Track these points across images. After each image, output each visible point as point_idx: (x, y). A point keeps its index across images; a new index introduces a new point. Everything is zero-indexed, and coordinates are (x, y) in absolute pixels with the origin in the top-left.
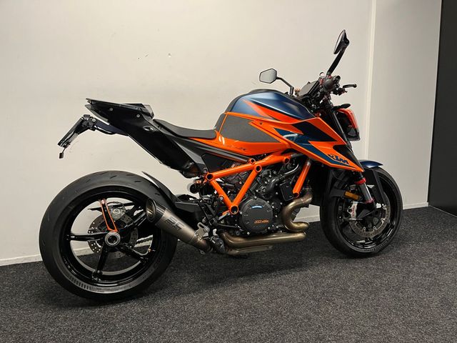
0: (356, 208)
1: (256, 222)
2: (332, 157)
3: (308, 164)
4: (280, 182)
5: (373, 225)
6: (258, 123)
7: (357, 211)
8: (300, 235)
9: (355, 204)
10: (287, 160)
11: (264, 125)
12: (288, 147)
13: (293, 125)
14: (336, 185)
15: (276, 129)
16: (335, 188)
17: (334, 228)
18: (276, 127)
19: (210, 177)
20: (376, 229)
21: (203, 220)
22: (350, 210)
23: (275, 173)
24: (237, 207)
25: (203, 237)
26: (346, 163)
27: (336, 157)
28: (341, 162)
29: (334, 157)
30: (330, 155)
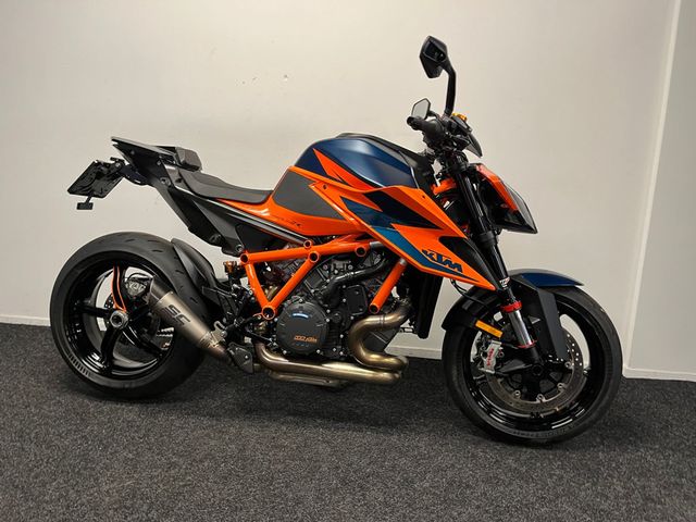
0: (496, 353)
1: (297, 338)
2: (431, 255)
3: (403, 262)
4: (348, 282)
5: (538, 391)
6: (321, 186)
7: (497, 358)
9: (496, 347)
10: (361, 250)
11: (329, 190)
12: (359, 229)
13: (364, 194)
15: (341, 197)
17: (454, 379)
18: (344, 196)
19: (244, 259)
20: (544, 400)
21: (224, 320)
22: (485, 355)
23: (351, 267)
24: (273, 309)
25: (221, 343)
26: (456, 270)
27: (440, 256)
28: (447, 266)
29: (435, 257)
30: (425, 252)
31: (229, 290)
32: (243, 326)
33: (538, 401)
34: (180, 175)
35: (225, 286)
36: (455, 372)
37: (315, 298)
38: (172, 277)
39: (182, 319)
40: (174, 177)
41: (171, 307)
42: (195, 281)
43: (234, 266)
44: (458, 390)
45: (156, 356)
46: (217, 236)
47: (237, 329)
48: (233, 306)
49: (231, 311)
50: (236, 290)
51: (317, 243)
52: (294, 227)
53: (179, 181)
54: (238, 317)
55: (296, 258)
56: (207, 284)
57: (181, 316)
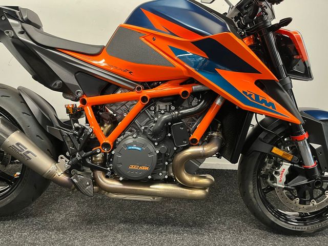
0: (286, 172)
1: (132, 167)
2: (250, 96)
3: (218, 102)
4: (174, 120)
5: (312, 198)
6: (150, 38)
7: (287, 176)
8: (199, 193)
9: (285, 167)
10: (185, 93)
11: (158, 42)
12: (186, 75)
13: (193, 43)
14: (262, 136)
15: (171, 48)
16: (261, 140)
17: (251, 191)
18: (172, 45)
19: (84, 102)
20: (315, 203)
21: (68, 154)
22: (277, 173)
23: (173, 108)
24: (111, 143)
25: (65, 173)
26: (271, 108)
27: (257, 96)
28: (263, 105)
29: (253, 97)
30: (245, 93)
31: (71, 128)
32: (84, 158)
33: (311, 205)
34: (23, 28)
35: (67, 125)
36: (251, 186)
37: (144, 133)
38: (20, 118)
39: (29, 155)
40: (17, 30)
41: (18, 144)
42: (40, 121)
43: (74, 108)
44: (254, 199)
45: (9, 183)
46: (58, 82)
47: (79, 161)
48: (76, 142)
49: (74, 146)
50: (77, 129)
51: (146, 88)
52: (127, 74)
53: (22, 33)
54: (79, 151)
55: (128, 100)
56: (51, 123)
57: (28, 152)
